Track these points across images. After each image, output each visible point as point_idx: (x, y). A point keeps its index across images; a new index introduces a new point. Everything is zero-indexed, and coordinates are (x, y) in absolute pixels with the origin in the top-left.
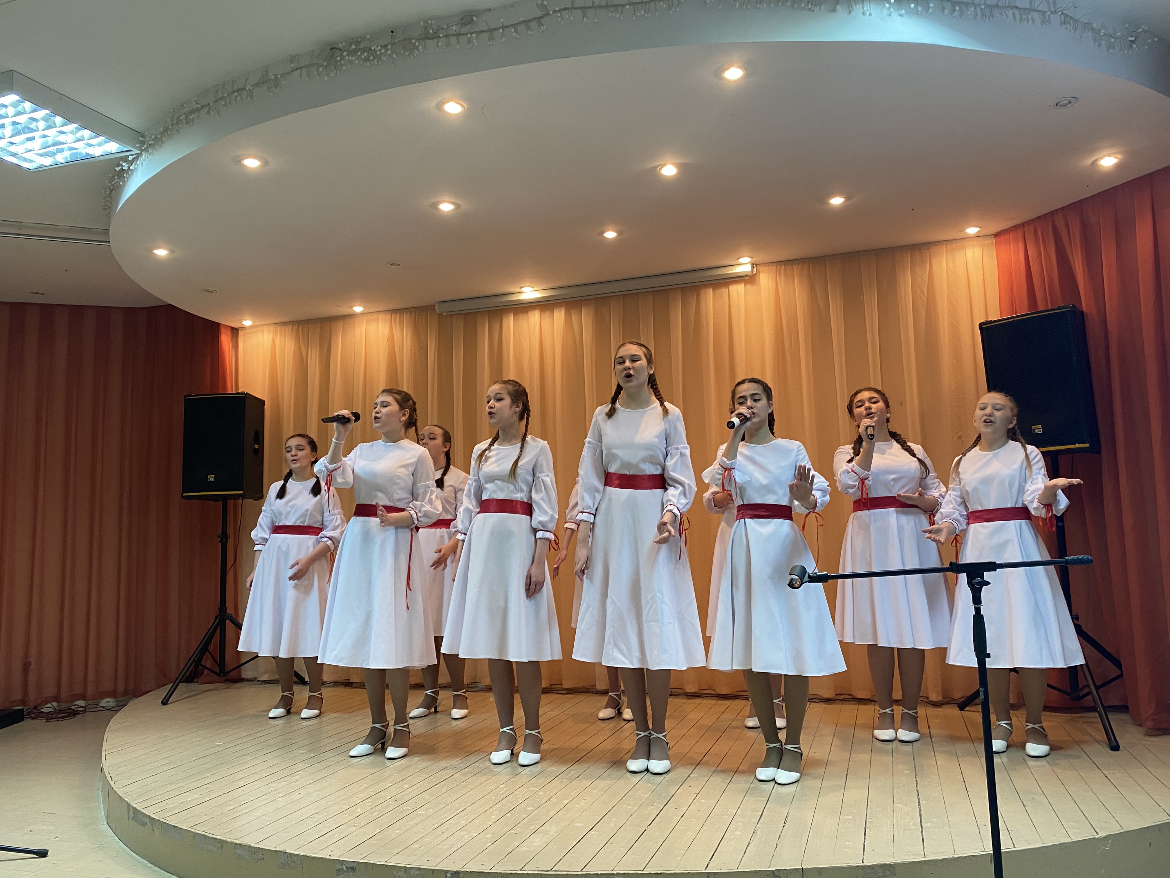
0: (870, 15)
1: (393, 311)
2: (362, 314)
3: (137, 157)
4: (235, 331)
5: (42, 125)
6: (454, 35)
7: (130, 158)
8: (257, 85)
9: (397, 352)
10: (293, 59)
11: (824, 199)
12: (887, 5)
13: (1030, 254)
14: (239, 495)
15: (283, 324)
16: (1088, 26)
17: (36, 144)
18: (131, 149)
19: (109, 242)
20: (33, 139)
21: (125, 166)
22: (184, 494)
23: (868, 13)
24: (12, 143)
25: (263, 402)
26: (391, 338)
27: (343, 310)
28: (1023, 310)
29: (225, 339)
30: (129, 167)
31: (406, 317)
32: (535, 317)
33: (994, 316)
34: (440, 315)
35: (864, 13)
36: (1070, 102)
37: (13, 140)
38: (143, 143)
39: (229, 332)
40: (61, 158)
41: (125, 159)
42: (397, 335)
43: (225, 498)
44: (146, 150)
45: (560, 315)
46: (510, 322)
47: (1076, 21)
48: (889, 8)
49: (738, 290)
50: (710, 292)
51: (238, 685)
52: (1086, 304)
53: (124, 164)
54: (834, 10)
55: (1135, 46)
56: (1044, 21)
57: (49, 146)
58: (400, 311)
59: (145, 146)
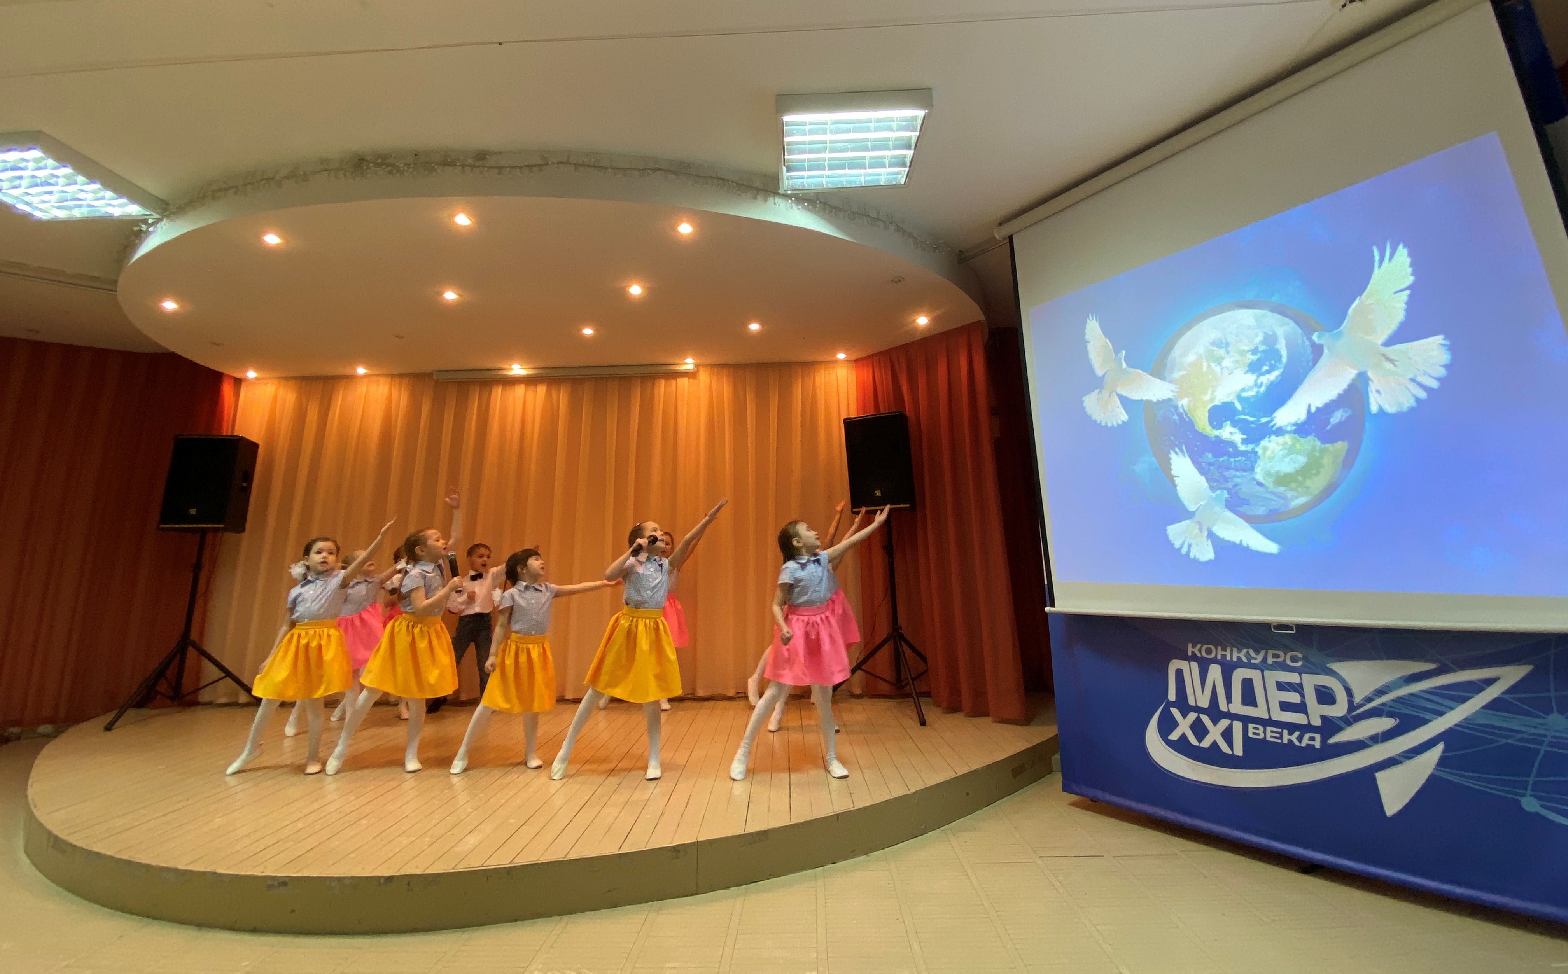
0: (779, 205)
1: (392, 376)
2: (365, 376)
3: (157, 222)
4: (238, 382)
5: (61, 181)
6: (468, 166)
7: (150, 221)
8: (287, 177)
9: (393, 408)
10: (324, 161)
11: (745, 325)
12: (790, 201)
13: (876, 375)
14: (218, 529)
15: (287, 379)
16: (910, 235)
17: (53, 198)
18: (153, 213)
19: (116, 292)
20: (51, 193)
21: (144, 227)
22: (161, 526)
23: (777, 204)
24: (28, 194)
25: (256, 446)
26: (389, 399)
27: (347, 371)
28: (871, 412)
29: (227, 389)
30: (147, 229)
31: (405, 381)
32: (520, 390)
33: (853, 415)
34: (437, 382)
35: (775, 204)
36: (900, 281)
37: (29, 191)
38: (165, 210)
39: (232, 381)
40: (77, 214)
41: (145, 222)
42: (395, 394)
43: (204, 532)
44: (167, 216)
45: (542, 390)
46: (498, 392)
47: (904, 231)
48: (791, 203)
49: (683, 382)
50: (663, 381)
51: (192, 709)
52: (909, 411)
53: (142, 226)
54: (755, 198)
55: (937, 251)
56: (886, 228)
57: (67, 201)
58: (401, 376)
59: (168, 213)
